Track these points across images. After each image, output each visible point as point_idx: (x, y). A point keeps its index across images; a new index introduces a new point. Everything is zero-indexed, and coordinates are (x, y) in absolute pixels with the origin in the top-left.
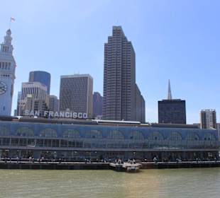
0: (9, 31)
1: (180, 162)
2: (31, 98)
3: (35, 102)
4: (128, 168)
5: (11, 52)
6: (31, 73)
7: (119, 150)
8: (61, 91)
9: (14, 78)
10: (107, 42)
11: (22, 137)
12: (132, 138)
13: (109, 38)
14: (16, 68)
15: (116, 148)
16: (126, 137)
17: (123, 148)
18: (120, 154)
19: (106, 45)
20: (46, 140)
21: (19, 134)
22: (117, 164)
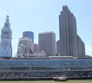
0: (8, 16)
1: (89, 76)
2: (23, 46)
3: (25, 48)
4: (60, 79)
5: (9, 26)
6: (23, 33)
7: (59, 71)
8: (39, 41)
9: (12, 38)
10: (60, 14)
11: (14, 66)
12: (65, 65)
13: (61, 12)
14: (12, 33)
15: (57, 70)
16: (62, 65)
17: (60, 70)
18: (60, 73)
19: (59, 16)
20: (24, 67)
21: (12, 65)
22: (55, 78)
